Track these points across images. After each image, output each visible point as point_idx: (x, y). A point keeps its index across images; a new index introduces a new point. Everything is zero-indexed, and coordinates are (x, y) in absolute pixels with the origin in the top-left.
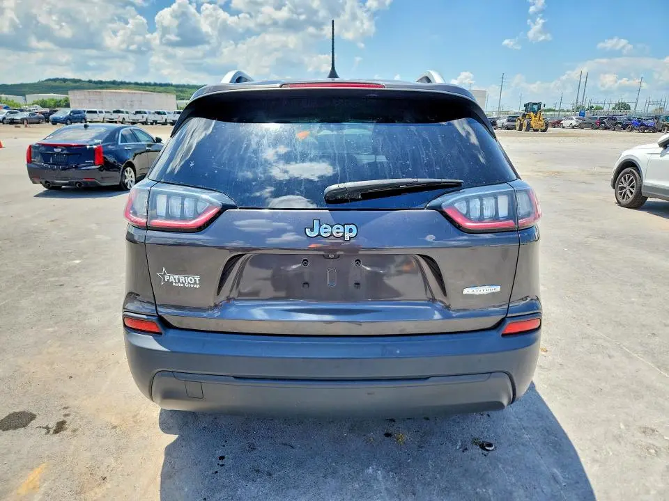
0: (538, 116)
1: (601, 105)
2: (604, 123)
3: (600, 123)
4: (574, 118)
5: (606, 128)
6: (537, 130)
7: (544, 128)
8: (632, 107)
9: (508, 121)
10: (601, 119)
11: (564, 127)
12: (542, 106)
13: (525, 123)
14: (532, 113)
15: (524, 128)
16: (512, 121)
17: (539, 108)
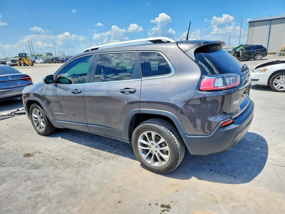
0: (27, 59)
1: (42, 54)
2: (54, 61)
3: (53, 61)
4: (40, 59)
5: (55, 63)
6: (29, 65)
7: (32, 64)
8: (53, 54)
9: (12, 62)
10: (52, 59)
11: (37, 63)
12: (27, 55)
13: (22, 62)
14: (24, 58)
15: (22, 65)
16: (14, 62)
17: (26, 56)
